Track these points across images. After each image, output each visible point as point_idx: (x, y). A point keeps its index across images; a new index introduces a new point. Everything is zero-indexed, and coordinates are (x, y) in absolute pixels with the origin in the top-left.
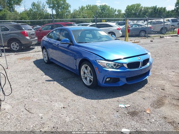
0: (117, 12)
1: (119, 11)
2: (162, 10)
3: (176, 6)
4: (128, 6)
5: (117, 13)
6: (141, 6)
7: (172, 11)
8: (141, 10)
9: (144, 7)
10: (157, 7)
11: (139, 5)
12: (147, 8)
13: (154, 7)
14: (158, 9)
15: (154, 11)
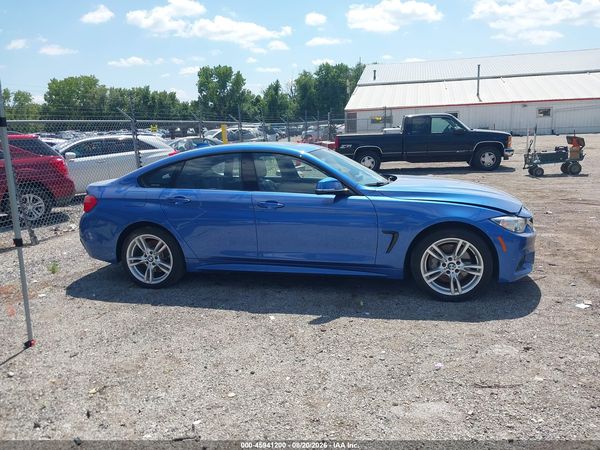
0: (15, 100)
1: (22, 97)
2: (168, 102)
3: (200, 91)
4: (54, 81)
5: (11, 103)
6: (100, 83)
7: (195, 104)
8: (103, 98)
9: (111, 90)
10: (152, 91)
11: (91, 82)
12: (122, 93)
13: (140, 89)
14: (153, 98)
15: (145, 103)
